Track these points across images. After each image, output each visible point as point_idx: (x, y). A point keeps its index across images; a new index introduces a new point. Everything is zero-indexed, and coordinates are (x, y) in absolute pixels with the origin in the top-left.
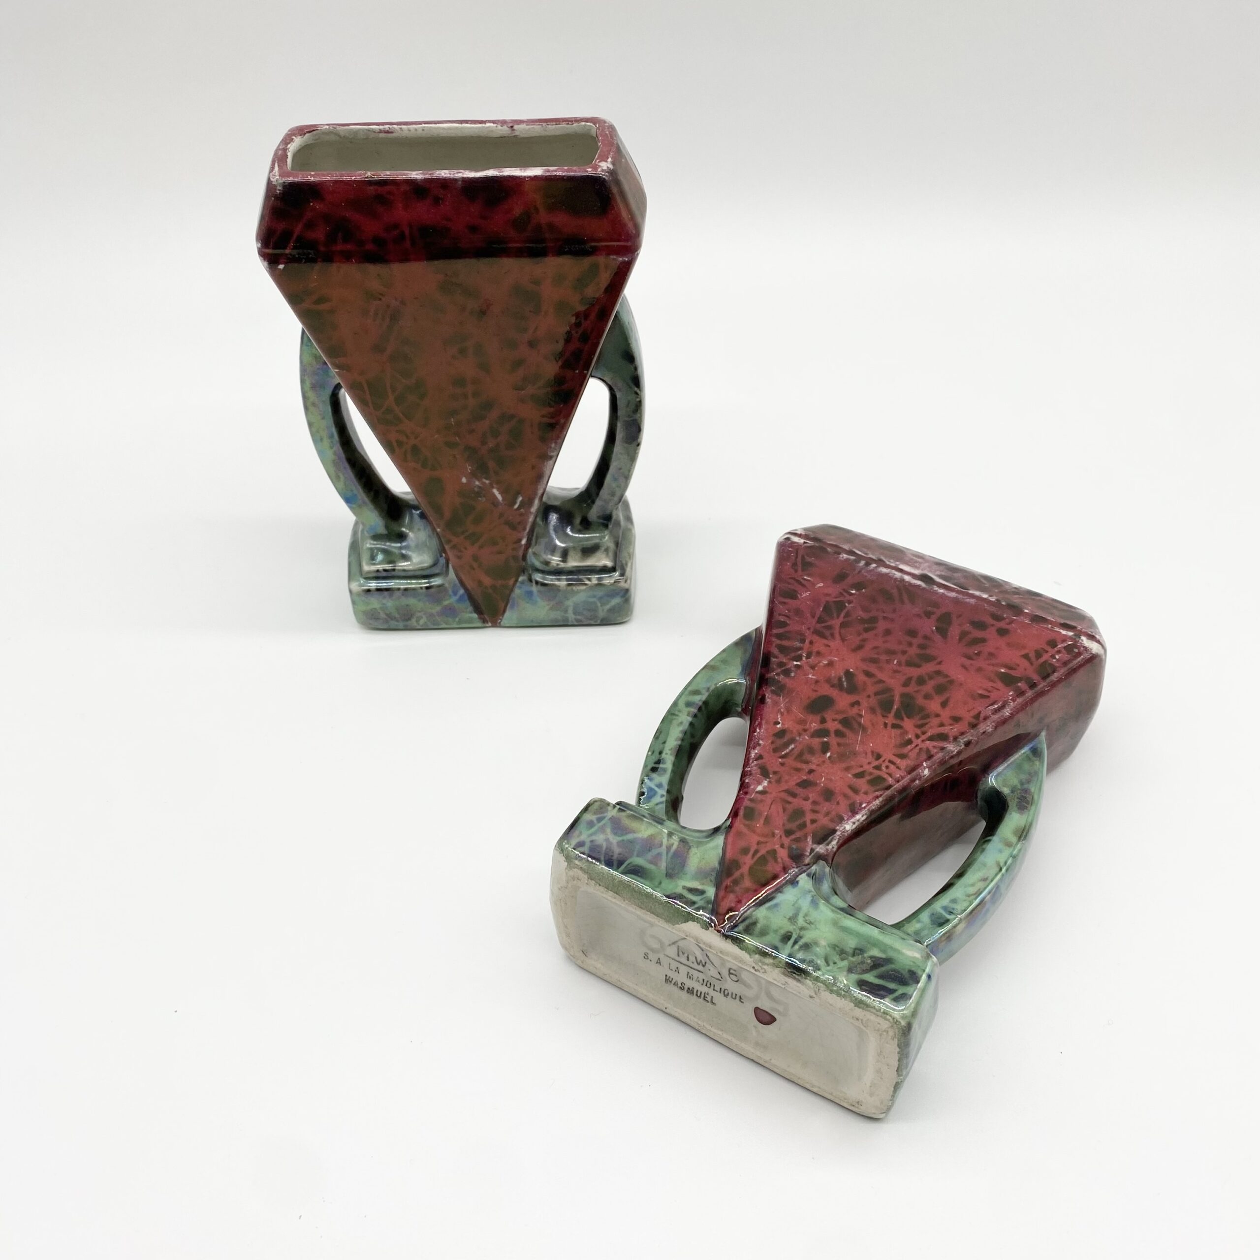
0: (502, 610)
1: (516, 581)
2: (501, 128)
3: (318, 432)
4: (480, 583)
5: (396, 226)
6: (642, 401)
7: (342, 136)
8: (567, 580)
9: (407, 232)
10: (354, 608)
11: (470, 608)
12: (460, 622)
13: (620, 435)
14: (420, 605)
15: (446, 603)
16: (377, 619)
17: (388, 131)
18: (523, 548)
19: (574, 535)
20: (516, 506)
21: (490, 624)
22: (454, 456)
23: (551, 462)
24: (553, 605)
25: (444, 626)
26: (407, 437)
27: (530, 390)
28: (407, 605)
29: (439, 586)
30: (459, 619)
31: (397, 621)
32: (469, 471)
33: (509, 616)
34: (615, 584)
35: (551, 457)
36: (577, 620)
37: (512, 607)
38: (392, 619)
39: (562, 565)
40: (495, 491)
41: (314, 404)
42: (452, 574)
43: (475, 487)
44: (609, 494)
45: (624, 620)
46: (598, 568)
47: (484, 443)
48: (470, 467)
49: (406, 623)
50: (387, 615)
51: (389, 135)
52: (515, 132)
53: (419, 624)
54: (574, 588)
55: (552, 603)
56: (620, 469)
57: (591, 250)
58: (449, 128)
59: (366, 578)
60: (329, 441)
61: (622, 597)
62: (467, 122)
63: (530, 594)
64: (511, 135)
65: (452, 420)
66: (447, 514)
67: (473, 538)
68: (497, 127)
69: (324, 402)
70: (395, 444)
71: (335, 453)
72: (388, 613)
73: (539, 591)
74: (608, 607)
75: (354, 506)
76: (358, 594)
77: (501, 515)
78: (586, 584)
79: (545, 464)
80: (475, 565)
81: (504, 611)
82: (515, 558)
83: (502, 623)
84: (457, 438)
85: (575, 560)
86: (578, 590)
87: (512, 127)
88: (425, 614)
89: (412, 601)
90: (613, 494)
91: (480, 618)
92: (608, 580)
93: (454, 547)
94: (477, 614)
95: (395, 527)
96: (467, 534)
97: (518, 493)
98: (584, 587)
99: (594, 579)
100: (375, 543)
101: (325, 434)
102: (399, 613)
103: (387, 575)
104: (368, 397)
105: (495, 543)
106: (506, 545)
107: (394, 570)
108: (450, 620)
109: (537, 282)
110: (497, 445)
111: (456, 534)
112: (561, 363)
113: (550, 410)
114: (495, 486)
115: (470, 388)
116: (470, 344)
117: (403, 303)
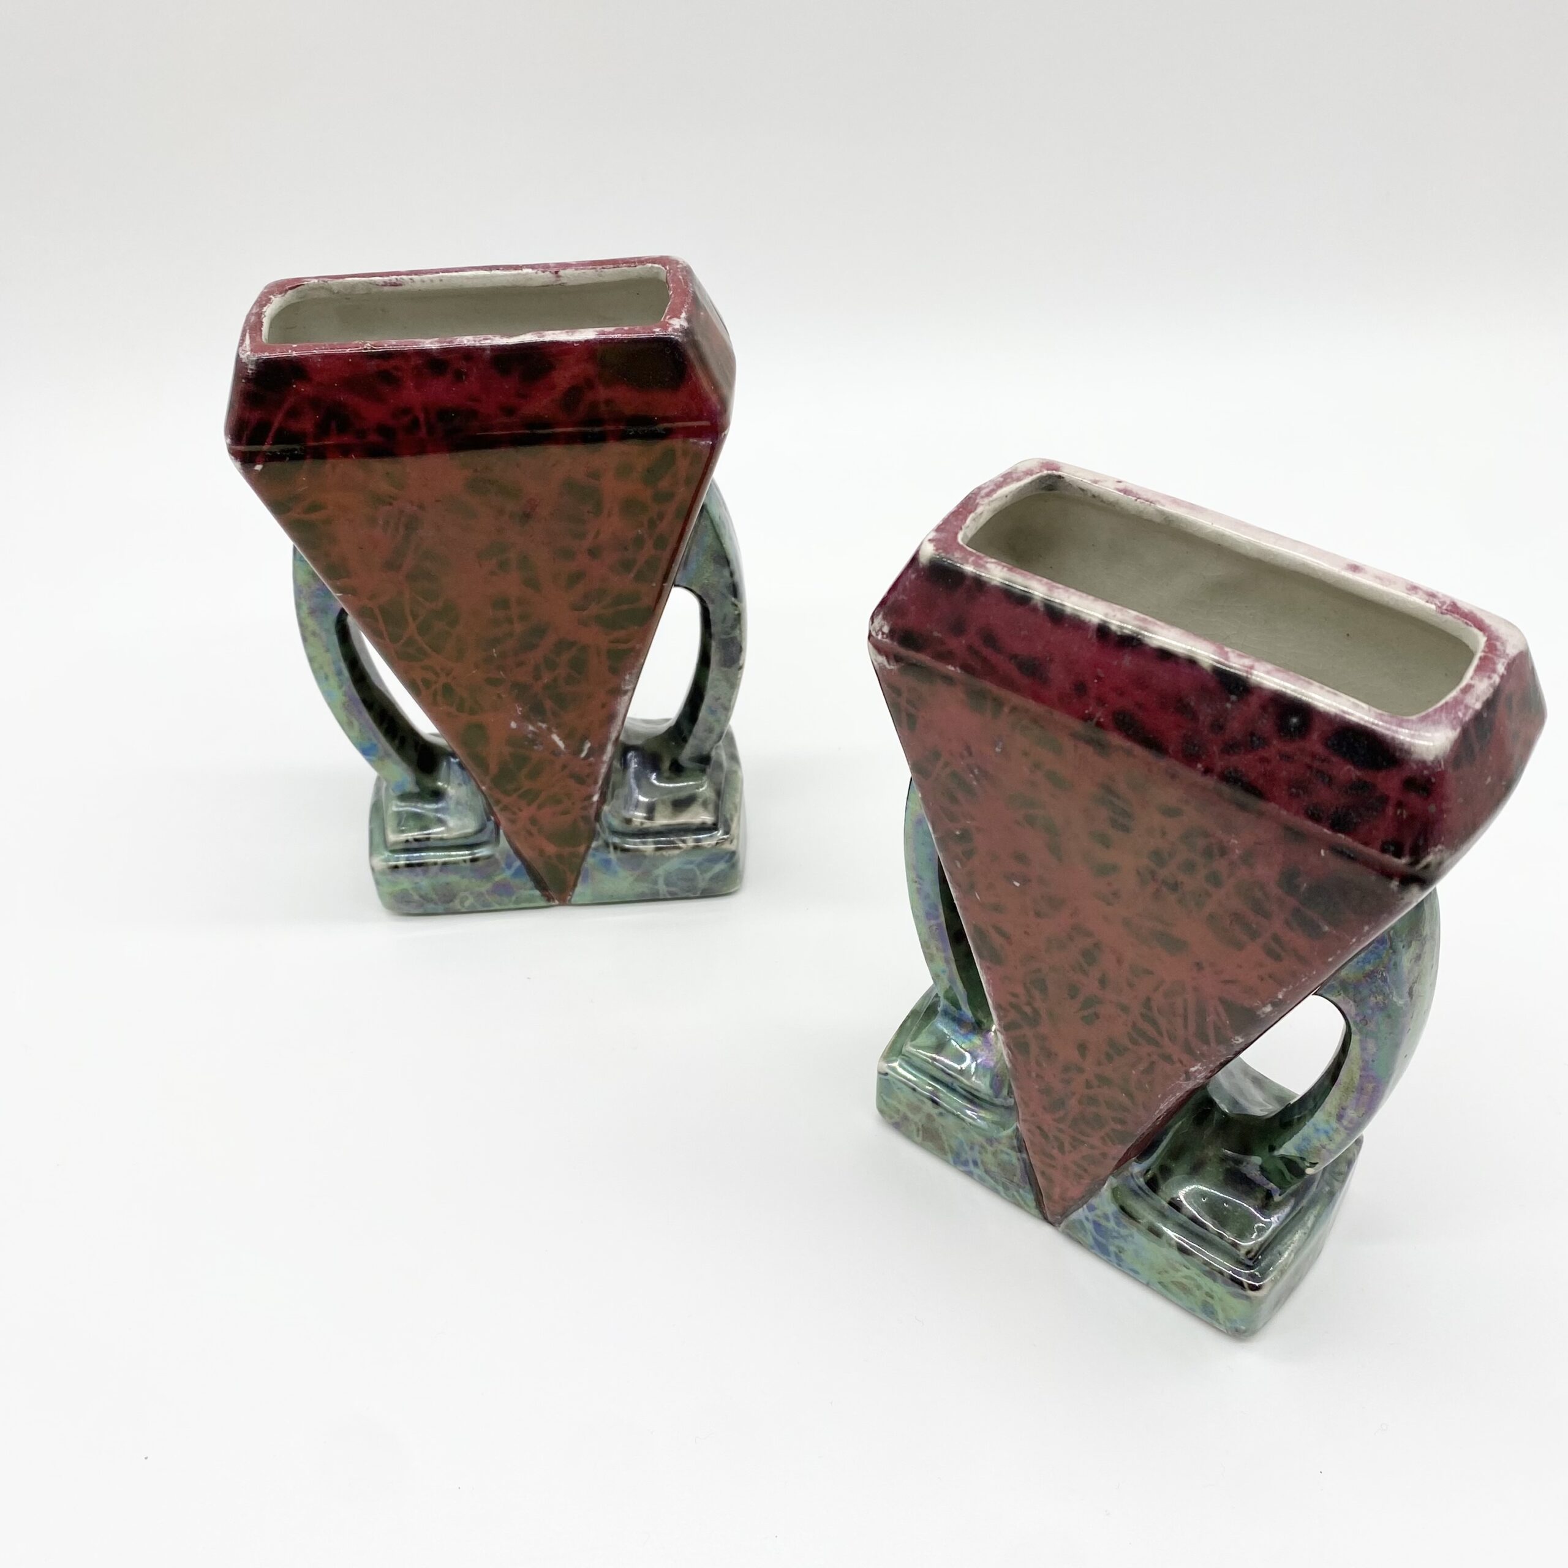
0: (572, 883)
1: (588, 847)
2: (543, 274)
3: (321, 667)
4: (542, 852)
5: (406, 411)
6: (742, 615)
7: (336, 291)
8: (655, 843)
9: (422, 417)
10: (378, 889)
11: (531, 884)
12: (517, 902)
13: (715, 657)
14: (465, 882)
15: (498, 878)
16: (408, 902)
17: (395, 283)
18: (595, 806)
19: (663, 785)
20: (583, 755)
21: (557, 902)
22: (499, 696)
23: (626, 698)
24: (638, 876)
25: (497, 907)
26: (437, 674)
27: (594, 609)
28: (448, 884)
29: (488, 857)
30: (517, 898)
31: (436, 904)
32: (520, 713)
33: (581, 890)
34: (718, 845)
35: (626, 692)
36: (670, 893)
37: (585, 881)
38: (428, 902)
39: (648, 824)
40: (555, 738)
41: (314, 634)
42: (504, 842)
43: (528, 733)
44: (705, 731)
45: (732, 890)
46: (695, 827)
47: (537, 677)
48: (521, 709)
49: (447, 906)
50: (421, 896)
51: (399, 288)
52: (561, 278)
53: (464, 907)
54: (664, 853)
55: (637, 873)
56: (719, 699)
57: (664, 432)
58: (476, 277)
59: (394, 851)
60: (337, 679)
61: (727, 862)
62: (497, 268)
63: (607, 863)
64: (555, 284)
65: (494, 650)
66: (494, 768)
67: (530, 796)
68: (536, 273)
69: (327, 631)
70: (420, 684)
71: (345, 694)
72: (423, 893)
73: (619, 859)
74: (709, 875)
75: (373, 758)
76: (383, 873)
77: (564, 767)
78: (679, 848)
79: (619, 700)
80: (534, 830)
81: (575, 885)
82: (585, 819)
83: (573, 900)
84: (501, 673)
85: (665, 817)
86: (669, 855)
87: (556, 272)
88: (472, 893)
89: (453, 878)
90: (710, 730)
91: (543, 895)
92: (708, 841)
93: (505, 809)
94: (540, 890)
95: (428, 782)
96: (521, 791)
97: (585, 738)
98: (676, 852)
99: (690, 840)
100: (403, 804)
101: (330, 670)
102: (437, 894)
103: (421, 845)
104: (382, 626)
105: (558, 802)
106: (573, 804)
107: (428, 839)
108: (505, 899)
109: (595, 475)
110: (555, 680)
111: (507, 793)
112: (632, 575)
113: (621, 634)
114: (554, 730)
115: (516, 610)
116: (512, 555)
117: (421, 507)
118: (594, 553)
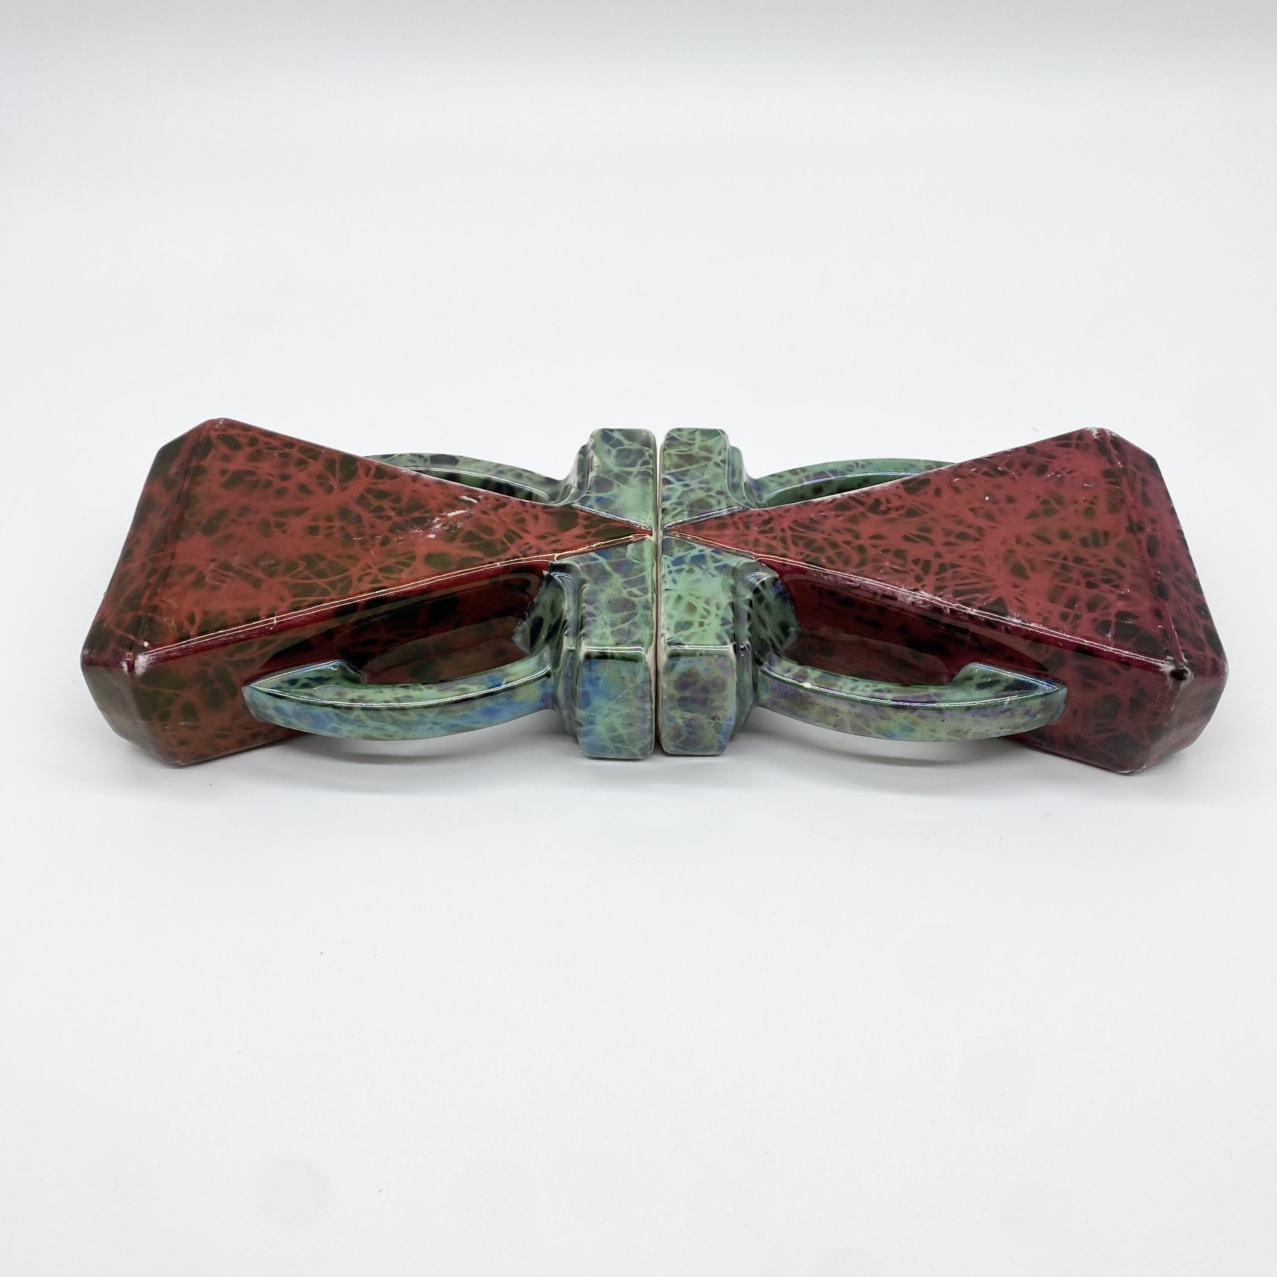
1: (581, 510)
12: (641, 560)
14: (608, 589)
15: (608, 568)
16: (630, 632)
20: (475, 501)
22: (400, 541)
25: (646, 573)
26: (370, 574)
28: (609, 602)
30: (635, 559)
32: (421, 531)
36: (643, 465)
38: (631, 618)
40: (451, 515)
42: (568, 561)
43: (442, 529)
47: (389, 518)
48: (417, 531)
54: (596, 466)
55: (616, 484)
61: (610, 432)
63: (600, 499)
65: (355, 539)
66: (477, 555)
67: (512, 537)
72: (619, 620)
73: (598, 492)
74: (626, 444)
77: (485, 513)
79: (424, 478)
80: (554, 538)
81: (627, 522)
82: (547, 508)
84: (378, 537)
88: (625, 588)
89: (602, 598)
91: (636, 543)
93: (524, 553)
94: (630, 545)
96: (505, 540)
97: (457, 498)
102: (621, 611)
105: (523, 520)
106: (527, 512)
108: (636, 567)
109: (224, 472)
110: (393, 509)
111: (505, 550)
114: (444, 514)
115: (322, 523)
116: (272, 519)
117: (213, 560)
118: (285, 477)
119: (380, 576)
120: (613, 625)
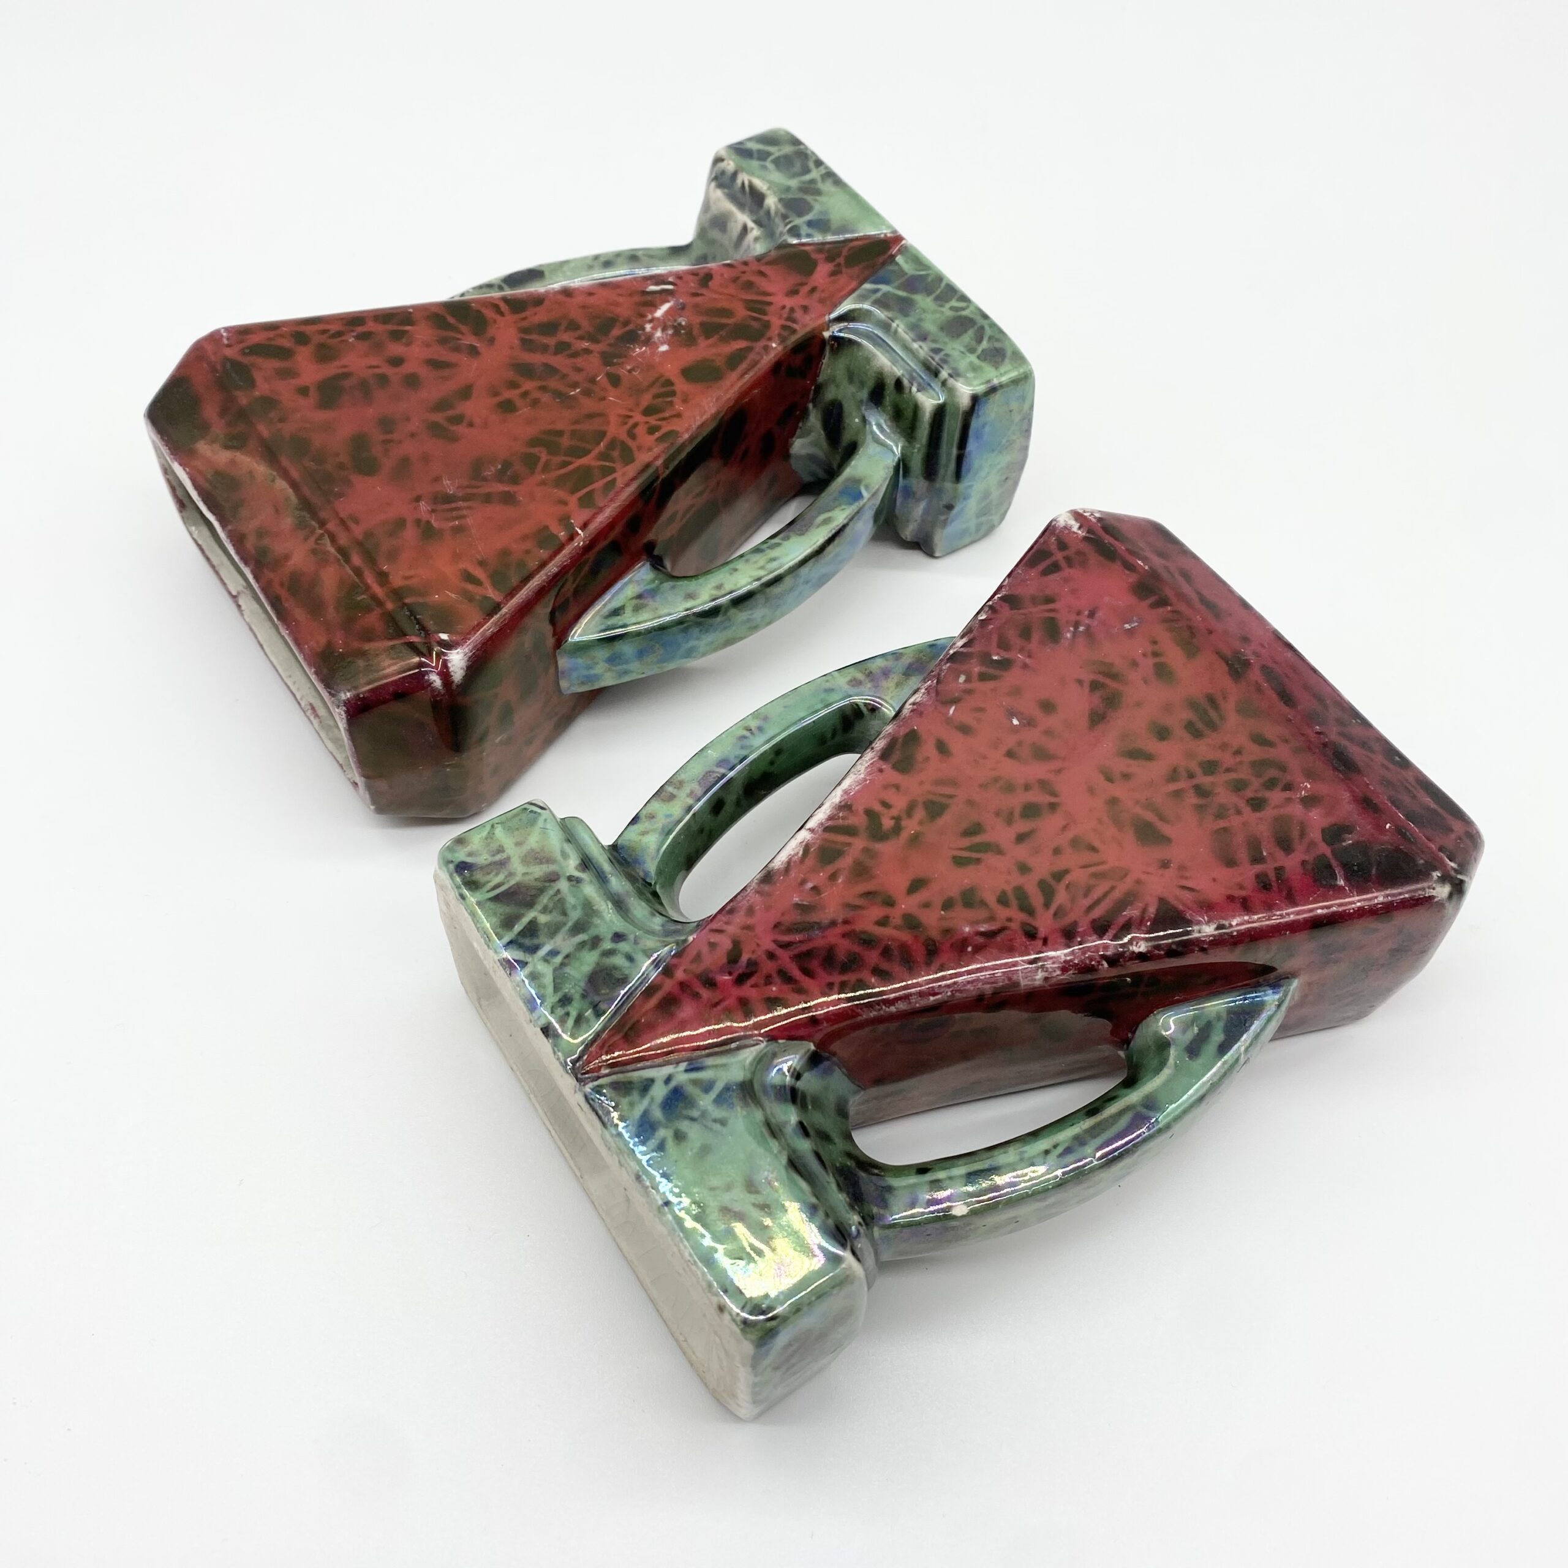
0: (866, 240)
1: (803, 246)
2: (244, 605)
4: (835, 274)
11: (889, 267)
14: (930, 316)
15: (902, 294)
16: (997, 349)
20: (670, 287)
22: (631, 370)
24: (815, 195)
25: (940, 283)
26: (636, 425)
27: (469, 340)
28: (942, 328)
30: (918, 272)
31: (979, 329)
32: (644, 348)
33: (866, 230)
38: (982, 335)
40: (659, 313)
43: (667, 335)
47: (586, 352)
48: (637, 350)
49: (974, 320)
50: (979, 342)
54: (765, 189)
55: (811, 198)
61: (745, 146)
63: (810, 223)
65: (573, 393)
66: (739, 345)
67: (758, 307)
72: (973, 342)
73: (799, 216)
74: (771, 150)
77: (696, 295)
78: (751, 183)
80: (807, 288)
81: (868, 238)
83: (886, 234)
84: (599, 378)
85: (736, 220)
86: (764, 184)
88: (941, 305)
89: (930, 327)
91: (898, 255)
94: (895, 258)
96: (756, 315)
97: (645, 293)
98: (756, 181)
102: (965, 332)
105: (750, 284)
108: (930, 278)
109: (304, 391)
110: (581, 338)
111: (767, 325)
112: (407, 328)
113: (489, 313)
114: (650, 317)
115: (508, 394)
116: (439, 417)
117: (418, 499)
118: (397, 362)
119: (653, 420)
120: (972, 350)
